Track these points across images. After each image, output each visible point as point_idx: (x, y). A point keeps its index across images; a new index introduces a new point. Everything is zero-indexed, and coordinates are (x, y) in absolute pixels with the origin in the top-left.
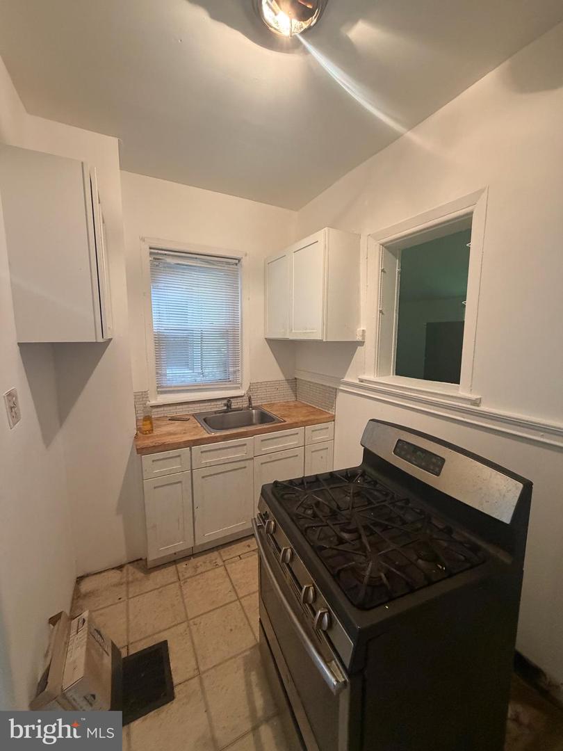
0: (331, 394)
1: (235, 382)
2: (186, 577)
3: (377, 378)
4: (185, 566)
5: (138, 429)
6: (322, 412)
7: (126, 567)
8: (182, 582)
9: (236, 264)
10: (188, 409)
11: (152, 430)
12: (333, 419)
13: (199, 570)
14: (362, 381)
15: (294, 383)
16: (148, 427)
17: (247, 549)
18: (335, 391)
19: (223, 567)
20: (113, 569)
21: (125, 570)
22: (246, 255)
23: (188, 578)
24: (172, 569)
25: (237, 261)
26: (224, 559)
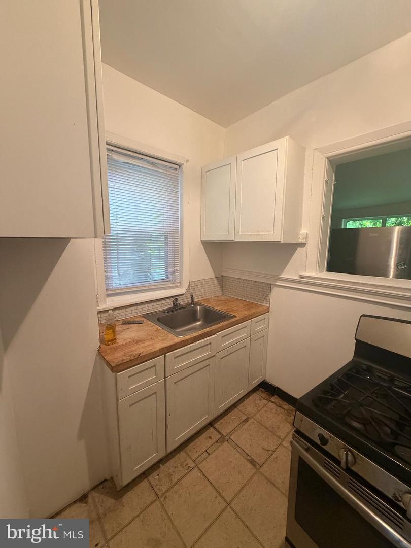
0: (265, 290)
1: (174, 281)
2: (164, 490)
3: (319, 274)
4: (157, 477)
5: (102, 341)
6: (257, 306)
7: (90, 496)
8: (162, 499)
9: (176, 169)
10: (137, 311)
11: (115, 339)
12: (268, 310)
13: (175, 478)
14: (302, 277)
15: (222, 280)
16: (110, 337)
17: (211, 442)
18: (270, 286)
19: (196, 469)
20: (75, 502)
21: (90, 499)
22: (187, 161)
23: (167, 491)
24: (144, 484)
25: (177, 167)
26: (194, 458)
